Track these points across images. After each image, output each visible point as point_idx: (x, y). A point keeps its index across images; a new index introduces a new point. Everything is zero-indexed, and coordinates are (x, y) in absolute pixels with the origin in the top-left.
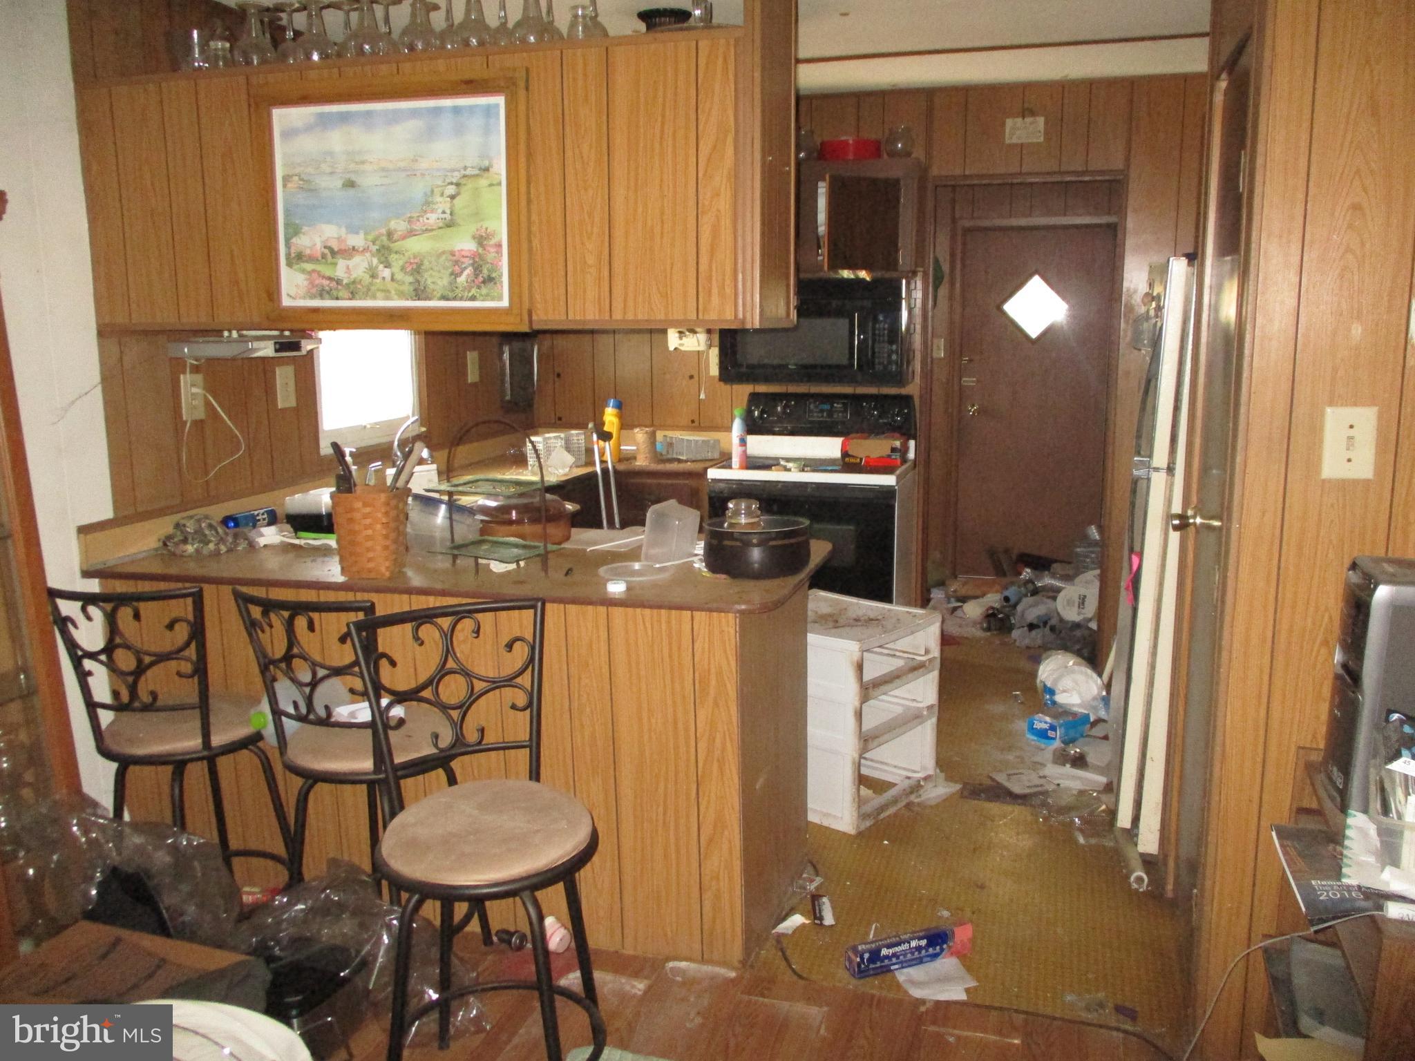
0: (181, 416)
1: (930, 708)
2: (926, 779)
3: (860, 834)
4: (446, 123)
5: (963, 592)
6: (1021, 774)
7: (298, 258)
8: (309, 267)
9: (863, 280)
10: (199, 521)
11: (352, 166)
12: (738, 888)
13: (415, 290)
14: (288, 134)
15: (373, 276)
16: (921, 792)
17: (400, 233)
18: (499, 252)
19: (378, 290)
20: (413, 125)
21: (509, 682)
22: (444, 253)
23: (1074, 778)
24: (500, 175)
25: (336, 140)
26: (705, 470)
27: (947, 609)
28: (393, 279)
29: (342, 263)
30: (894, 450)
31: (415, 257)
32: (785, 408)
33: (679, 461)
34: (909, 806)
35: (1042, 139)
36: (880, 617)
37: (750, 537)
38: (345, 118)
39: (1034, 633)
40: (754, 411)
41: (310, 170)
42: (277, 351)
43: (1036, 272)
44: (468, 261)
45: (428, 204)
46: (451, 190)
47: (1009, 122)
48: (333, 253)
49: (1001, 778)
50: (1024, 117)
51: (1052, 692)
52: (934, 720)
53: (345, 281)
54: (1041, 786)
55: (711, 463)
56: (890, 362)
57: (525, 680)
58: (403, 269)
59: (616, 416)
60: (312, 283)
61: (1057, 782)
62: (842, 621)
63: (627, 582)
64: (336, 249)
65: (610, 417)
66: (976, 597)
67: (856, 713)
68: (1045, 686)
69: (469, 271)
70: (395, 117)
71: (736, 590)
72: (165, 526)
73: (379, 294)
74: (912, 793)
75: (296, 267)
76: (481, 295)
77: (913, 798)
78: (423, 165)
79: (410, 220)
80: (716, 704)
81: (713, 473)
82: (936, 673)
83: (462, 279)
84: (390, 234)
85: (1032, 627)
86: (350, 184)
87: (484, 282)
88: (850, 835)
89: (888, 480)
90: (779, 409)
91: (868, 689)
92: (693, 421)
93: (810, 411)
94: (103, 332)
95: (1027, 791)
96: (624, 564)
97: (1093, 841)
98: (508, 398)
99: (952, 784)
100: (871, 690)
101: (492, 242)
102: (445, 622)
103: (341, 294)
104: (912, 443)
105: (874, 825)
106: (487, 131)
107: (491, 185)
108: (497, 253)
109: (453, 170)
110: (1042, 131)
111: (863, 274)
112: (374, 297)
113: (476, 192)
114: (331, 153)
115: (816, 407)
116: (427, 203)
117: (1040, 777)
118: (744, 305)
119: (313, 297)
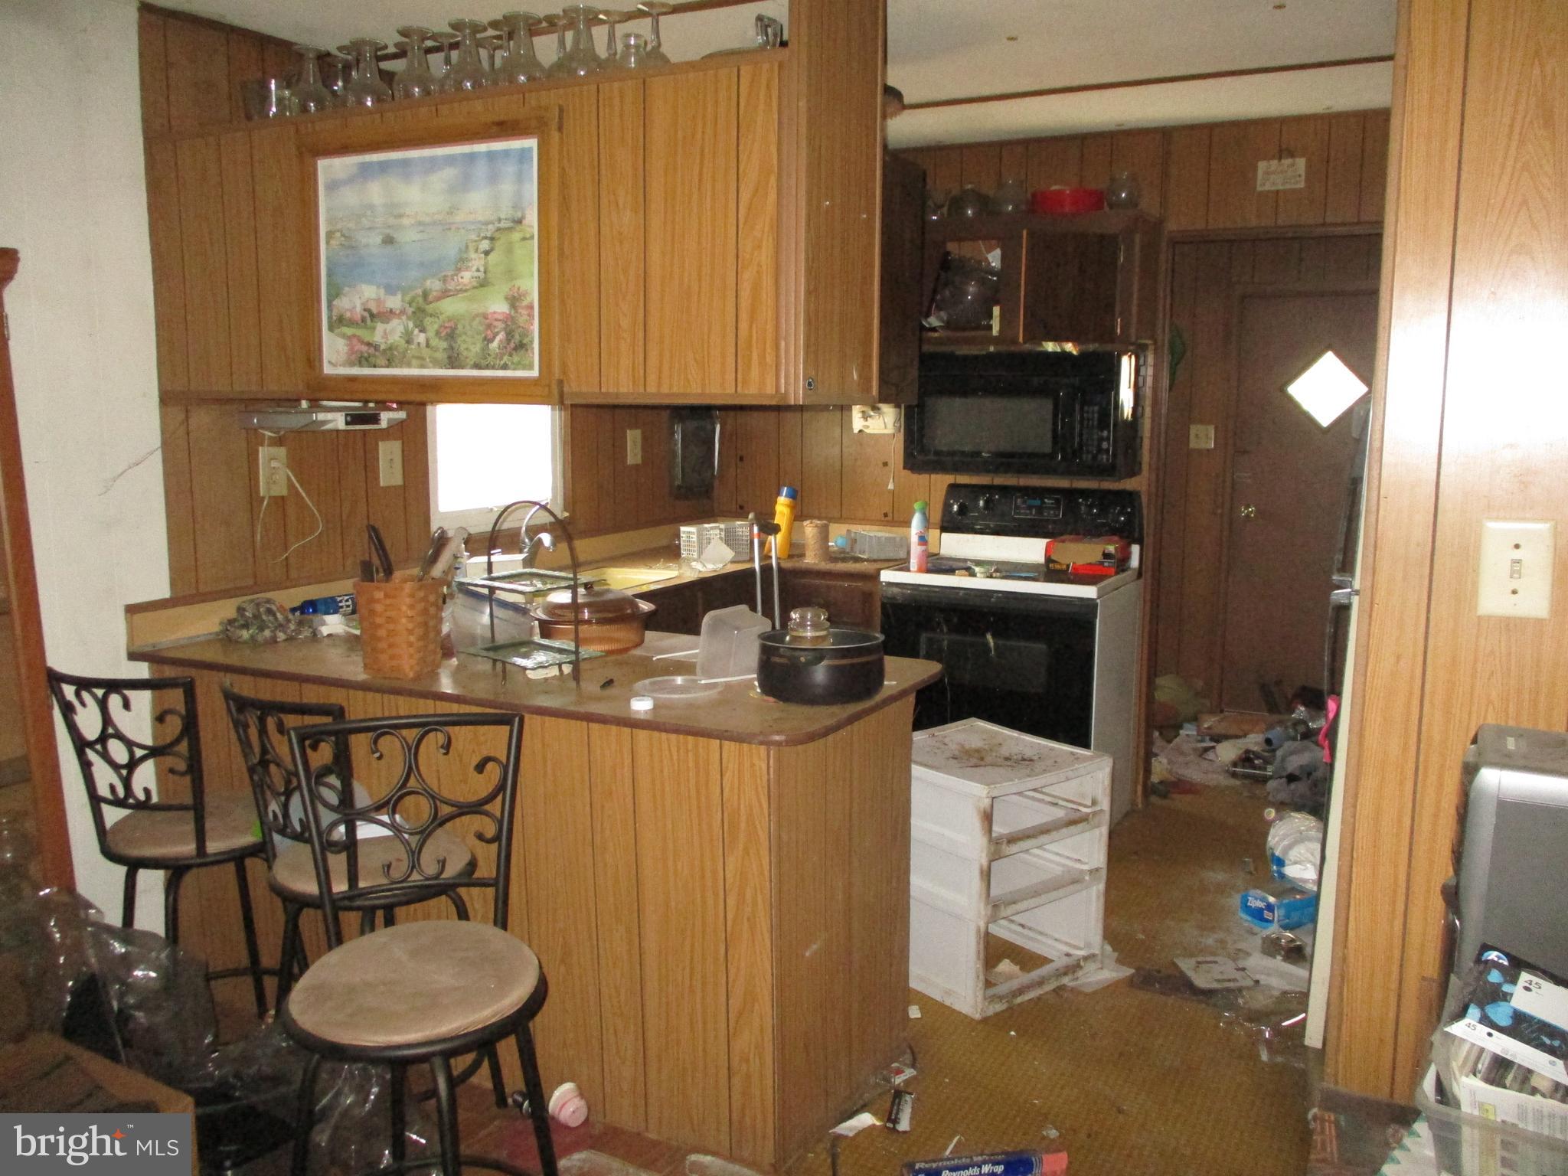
0: (258, 492)
1: (1094, 872)
2: (1086, 958)
3: (985, 1020)
4: (481, 170)
5: (1220, 729)
6: (1216, 962)
7: (339, 322)
8: (349, 331)
9: (1070, 354)
10: (258, 605)
11: (392, 221)
12: (769, 1072)
13: (449, 357)
14: (333, 186)
15: (409, 342)
16: (1080, 973)
17: (435, 294)
18: (531, 316)
19: (413, 357)
20: (449, 173)
21: (475, 808)
22: (477, 315)
23: (1282, 975)
24: (532, 227)
25: (376, 192)
26: (878, 572)
27: (1195, 750)
28: (428, 345)
29: (380, 327)
30: (1106, 556)
31: (449, 320)
32: (987, 502)
33: (857, 560)
34: (1059, 990)
35: (1302, 185)
36: (1035, 758)
37: (797, 654)
38: (384, 167)
39: (1293, 786)
40: (953, 505)
41: (351, 225)
42: (347, 423)
43: (1329, 348)
44: (500, 325)
45: (461, 263)
46: (485, 245)
47: (1262, 166)
48: (373, 316)
49: (1186, 965)
50: (1280, 159)
51: (1281, 863)
52: (1102, 886)
53: (383, 347)
54: (1235, 980)
55: (887, 565)
56: (1100, 450)
57: (495, 807)
58: (438, 333)
59: (789, 506)
60: (352, 351)
61: (1257, 977)
62: (988, 759)
63: (655, 699)
64: (375, 311)
65: (782, 507)
66: (1237, 737)
67: (982, 872)
68: (1273, 855)
69: (501, 336)
70: (433, 165)
71: (777, 715)
72: (227, 609)
73: (414, 362)
74: (1065, 974)
75: (337, 331)
76: (513, 363)
77: (1066, 980)
78: (459, 217)
79: (444, 280)
80: (746, 851)
81: (887, 576)
82: (1104, 830)
83: (495, 345)
84: (425, 295)
85: (1292, 778)
86: (389, 241)
87: (515, 349)
88: (972, 1020)
89: (1088, 592)
90: (981, 503)
91: (999, 846)
92: (886, 515)
93: (1017, 507)
94: (166, 399)
95: (1215, 985)
96: (666, 678)
97: (1279, 1059)
98: (678, 482)
99: (1125, 968)
100: (1004, 846)
101: (525, 303)
102: (411, 735)
103: (379, 362)
104: (1135, 549)
105: (1006, 1010)
106: (520, 178)
107: (524, 239)
108: (529, 315)
109: (487, 223)
110: (1303, 177)
111: (1069, 347)
112: (409, 365)
113: (509, 250)
114: (371, 207)
115: (1024, 502)
116: (462, 260)
117: (1238, 969)
118: (787, 377)
119: (352, 364)
